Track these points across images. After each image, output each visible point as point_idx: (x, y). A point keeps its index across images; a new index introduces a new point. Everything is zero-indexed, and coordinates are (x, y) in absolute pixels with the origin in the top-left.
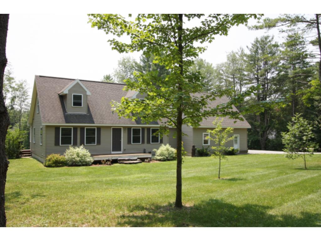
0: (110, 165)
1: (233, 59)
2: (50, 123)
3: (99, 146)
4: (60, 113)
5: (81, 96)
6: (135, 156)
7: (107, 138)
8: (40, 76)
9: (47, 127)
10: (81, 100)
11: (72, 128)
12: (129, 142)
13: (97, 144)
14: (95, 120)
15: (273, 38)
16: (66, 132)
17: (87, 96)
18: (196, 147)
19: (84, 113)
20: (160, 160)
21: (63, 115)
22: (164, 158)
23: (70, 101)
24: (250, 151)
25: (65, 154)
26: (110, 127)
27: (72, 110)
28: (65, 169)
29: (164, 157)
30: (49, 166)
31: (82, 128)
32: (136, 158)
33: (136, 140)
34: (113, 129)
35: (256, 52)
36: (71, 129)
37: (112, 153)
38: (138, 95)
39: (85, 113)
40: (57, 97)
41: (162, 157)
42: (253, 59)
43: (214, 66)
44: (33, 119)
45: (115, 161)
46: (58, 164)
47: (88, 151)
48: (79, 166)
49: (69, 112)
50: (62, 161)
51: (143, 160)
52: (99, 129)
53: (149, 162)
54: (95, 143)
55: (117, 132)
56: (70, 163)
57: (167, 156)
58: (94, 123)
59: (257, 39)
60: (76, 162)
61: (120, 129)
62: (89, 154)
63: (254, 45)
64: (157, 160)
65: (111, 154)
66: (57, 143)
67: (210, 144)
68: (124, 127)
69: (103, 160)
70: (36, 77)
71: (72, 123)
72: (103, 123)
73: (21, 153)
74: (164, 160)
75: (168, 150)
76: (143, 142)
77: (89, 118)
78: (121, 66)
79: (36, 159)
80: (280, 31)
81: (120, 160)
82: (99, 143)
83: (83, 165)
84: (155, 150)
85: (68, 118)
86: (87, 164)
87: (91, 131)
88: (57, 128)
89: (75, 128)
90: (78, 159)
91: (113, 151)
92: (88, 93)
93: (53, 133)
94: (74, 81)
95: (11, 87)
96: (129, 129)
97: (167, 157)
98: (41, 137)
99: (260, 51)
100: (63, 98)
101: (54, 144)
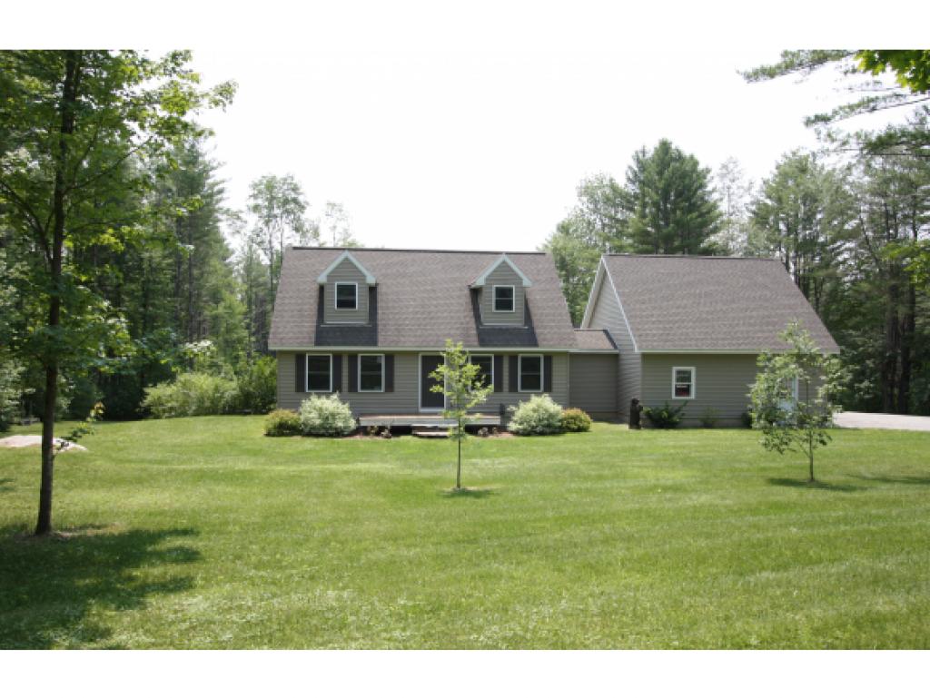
0: (387, 437)
2: (283, 345)
3: (389, 396)
7: (410, 378)
9: (281, 353)
10: (354, 294)
11: (331, 355)
13: (386, 391)
14: (380, 338)
16: (319, 362)
17: (367, 285)
19: (360, 321)
20: (516, 433)
21: (314, 329)
22: (525, 430)
23: (331, 298)
25: (301, 410)
26: (416, 353)
27: (336, 317)
29: (525, 425)
34: (423, 357)
36: (329, 357)
37: (422, 410)
38: (489, 276)
39: (363, 323)
41: (522, 427)
46: (283, 430)
47: (347, 405)
49: (330, 321)
50: (291, 425)
52: (390, 357)
53: (485, 435)
54: (380, 389)
56: (307, 430)
58: (376, 345)
61: (442, 358)
64: (511, 432)
65: (417, 413)
66: (300, 387)
67: (696, 397)
69: (372, 427)
71: (329, 344)
74: (524, 433)
76: (500, 389)
77: (368, 332)
80: (846, 73)
82: (390, 387)
84: (511, 407)
86: (339, 433)
87: (371, 364)
88: (300, 357)
89: (338, 357)
91: (424, 405)
93: (291, 366)
97: (533, 427)
101: (294, 389)
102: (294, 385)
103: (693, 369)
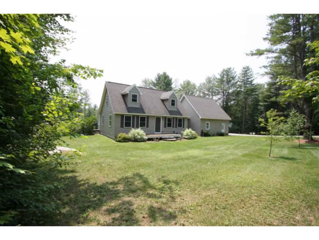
0: (158, 141)
1: (209, 81)
2: (118, 112)
3: (148, 128)
4: (124, 106)
5: (137, 95)
6: (172, 136)
7: (152, 123)
8: (109, 82)
9: (116, 115)
10: (137, 98)
12: (165, 127)
14: (145, 111)
15: (233, 69)
16: (128, 118)
17: (140, 95)
18: (203, 131)
19: (138, 106)
20: (186, 139)
21: (125, 108)
23: (130, 98)
24: (230, 134)
25: (129, 133)
26: (154, 116)
27: (131, 104)
28: (130, 144)
30: (119, 141)
31: (138, 117)
32: (173, 137)
33: (169, 125)
34: (156, 118)
35: (223, 77)
36: (131, 116)
37: (155, 133)
38: (170, 96)
40: (121, 96)
41: (188, 137)
42: (221, 81)
43: (198, 85)
44: (102, 110)
45: (161, 139)
46: (126, 140)
47: (144, 132)
48: (139, 142)
49: (129, 106)
50: (128, 138)
51: (177, 138)
52: (148, 117)
53: (181, 140)
54: (146, 127)
55: (158, 119)
57: (191, 136)
58: (145, 113)
59: (224, 69)
60: (138, 139)
61: (160, 118)
62: (144, 134)
63: (222, 73)
64: (185, 138)
66: (122, 126)
67: (210, 129)
68: (163, 117)
69: (154, 138)
70: (106, 82)
71: (132, 113)
72: (150, 114)
73: (94, 131)
74: (189, 139)
75: (191, 132)
76: (173, 127)
77: (141, 110)
78: (143, 83)
79: (105, 135)
81: (164, 138)
82: (148, 126)
83: (142, 141)
84: (182, 132)
85: (129, 109)
86: (144, 141)
87: (143, 119)
88: (122, 116)
89: (134, 116)
90: (139, 137)
91: (156, 132)
92: (141, 94)
93: (119, 119)
94: (130, 87)
95: (80, 93)
96: (165, 118)
98: (110, 122)
99: (225, 76)
100: (124, 96)
101: (120, 127)
102: (120, 125)
103: (209, 123)
